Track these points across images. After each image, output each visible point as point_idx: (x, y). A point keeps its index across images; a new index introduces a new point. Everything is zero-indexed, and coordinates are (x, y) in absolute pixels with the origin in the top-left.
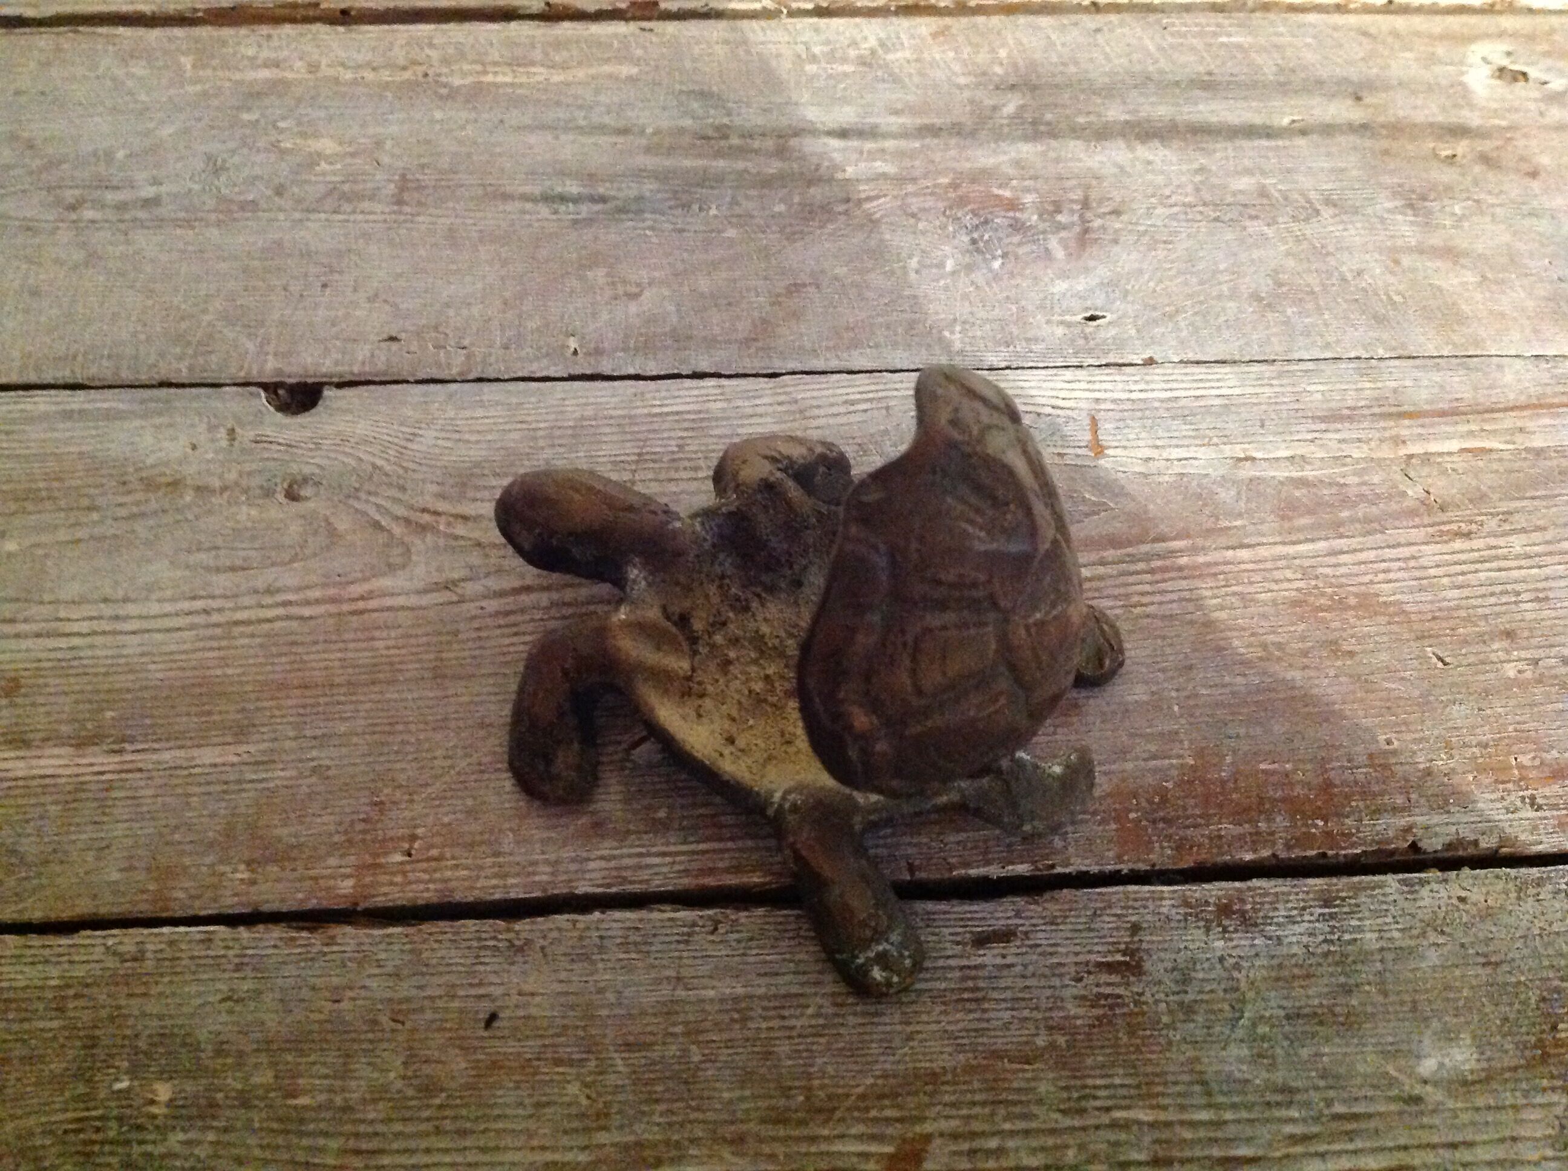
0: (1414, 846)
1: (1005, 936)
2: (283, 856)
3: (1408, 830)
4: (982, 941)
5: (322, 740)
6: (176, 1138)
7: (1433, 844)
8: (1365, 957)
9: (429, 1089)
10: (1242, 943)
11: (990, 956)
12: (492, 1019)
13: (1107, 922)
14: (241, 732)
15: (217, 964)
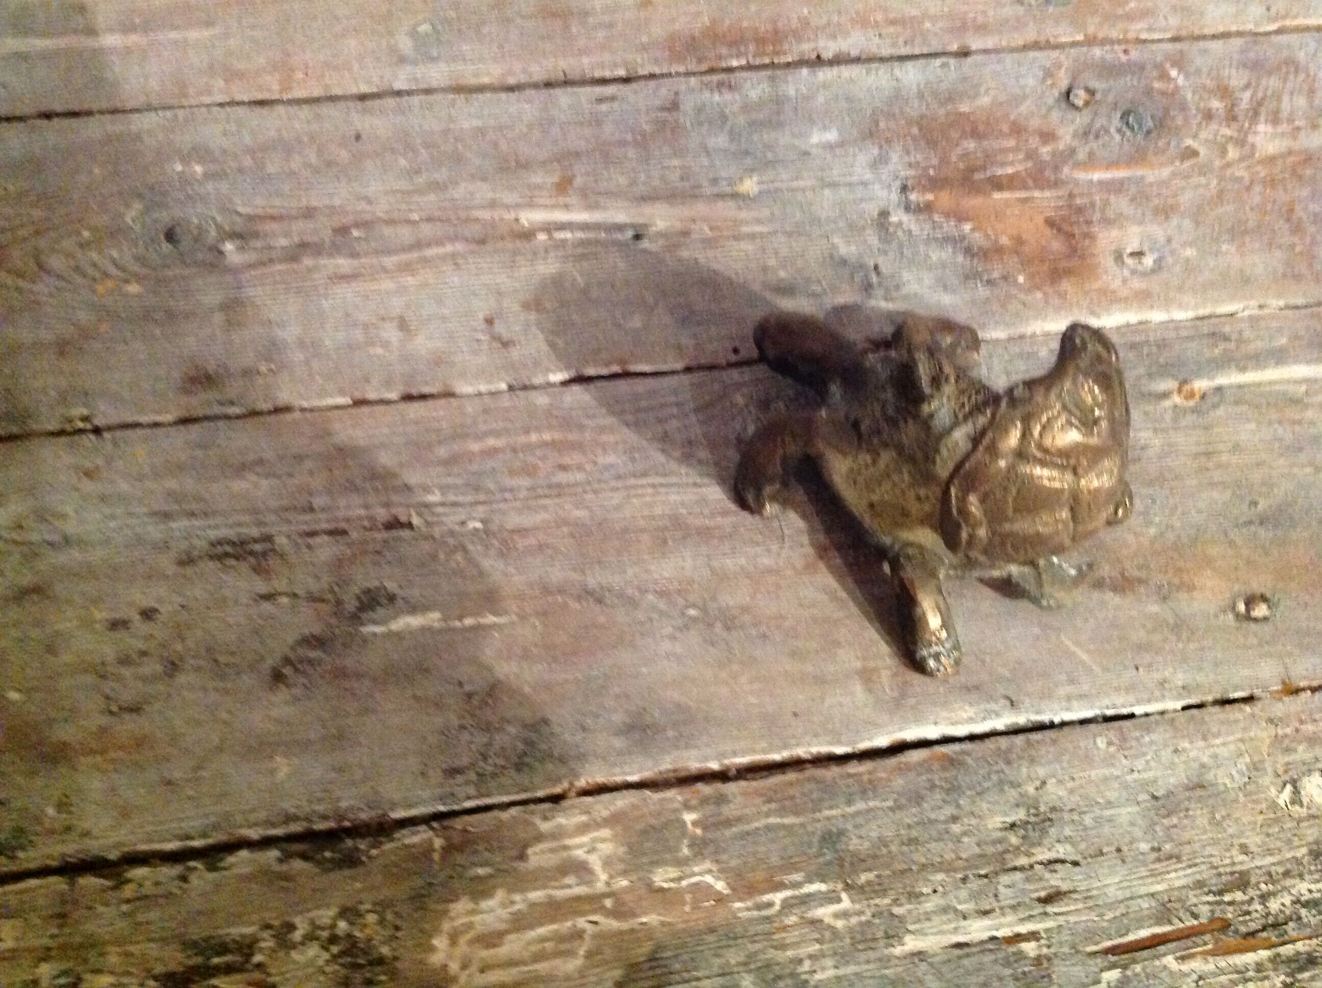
0: (818, 57)
1: (613, 98)
2: (240, 75)
3: (815, 49)
4: (600, 100)
5: (253, 27)
6: (210, 186)
7: (827, 55)
8: (788, 99)
9: (329, 164)
10: (728, 96)
11: (604, 107)
12: (358, 137)
13: (663, 91)
14: (209, 24)
15: (216, 121)
